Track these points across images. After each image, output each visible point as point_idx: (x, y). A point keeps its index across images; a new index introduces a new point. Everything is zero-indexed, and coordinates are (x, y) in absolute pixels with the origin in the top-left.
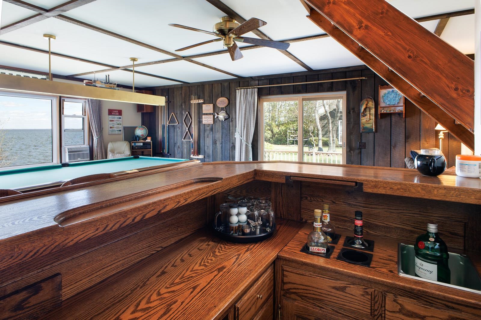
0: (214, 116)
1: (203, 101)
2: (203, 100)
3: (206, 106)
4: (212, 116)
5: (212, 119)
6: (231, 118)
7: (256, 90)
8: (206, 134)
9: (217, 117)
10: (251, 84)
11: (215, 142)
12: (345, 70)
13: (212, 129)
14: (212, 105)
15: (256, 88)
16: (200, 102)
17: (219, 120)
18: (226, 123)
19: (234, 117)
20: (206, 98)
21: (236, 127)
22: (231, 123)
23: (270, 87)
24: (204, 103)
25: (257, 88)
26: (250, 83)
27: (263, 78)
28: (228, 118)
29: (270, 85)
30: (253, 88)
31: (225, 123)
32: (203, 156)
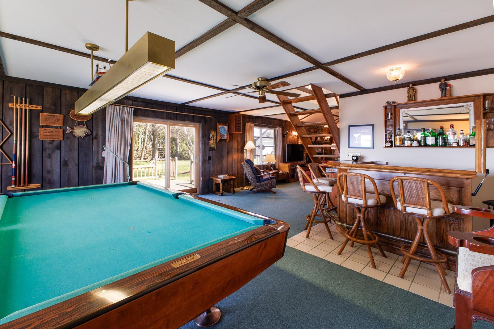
0: (64, 131)
1: (41, 109)
2: (41, 107)
3: (48, 115)
4: (61, 131)
5: (61, 135)
6: (94, 135)
7: (133, 109)
8: (46, 154)
9: (72, 132)
10: (123, 102)
11: (64, 164)
13: (59, 147)
14: (61, 116)
15: (133, 107)
16: (32, 108)
17: (74, 136)
18: (86, 140)
19: (100, 133)
20: (47, 105)
21: (104, 144)
22: (95, 141)
23: (145, 109)
24: (42, 111)
27: (139, 100)
28: (91, 135)
29: (145, 107)
30: (131, 107)
31: (84, 140)
32: (40, 185)
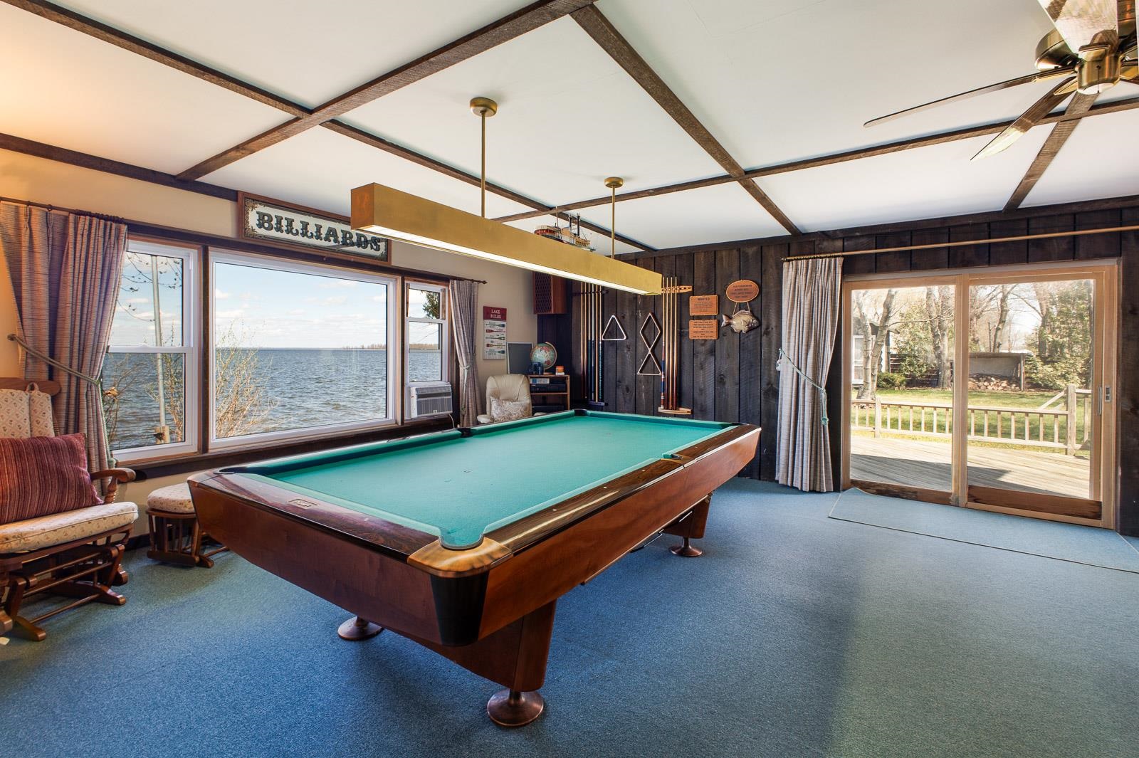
0: (719, 323)
1: (691, 290)
2: (691, 287)
3: (699, 299)
4: (714, 322)
5: (715, 329)
6: (764, 327)
7: (839, 261)
8: (697, 361)
9: (729, 324)
10: (821, 248)
11: (720, 380)
12: (1119, 205)
13: (712, 352)
14: (714, 298)
15: (839, 256)
16: (681, 291)
17: (732, 330)
18: (751, 338)
19: (773, 324)
20: (699, 282)
21: (780, 345)
22: (764, 338)
23: (876, 253)
24: (693, 293)
25: (843, 256)
26: (820, 246)
27: (858, 234)
28: (758, 327)
29: (876, 249)
30: (832, 257)
31: (747, 337)
32: (690, 410)
